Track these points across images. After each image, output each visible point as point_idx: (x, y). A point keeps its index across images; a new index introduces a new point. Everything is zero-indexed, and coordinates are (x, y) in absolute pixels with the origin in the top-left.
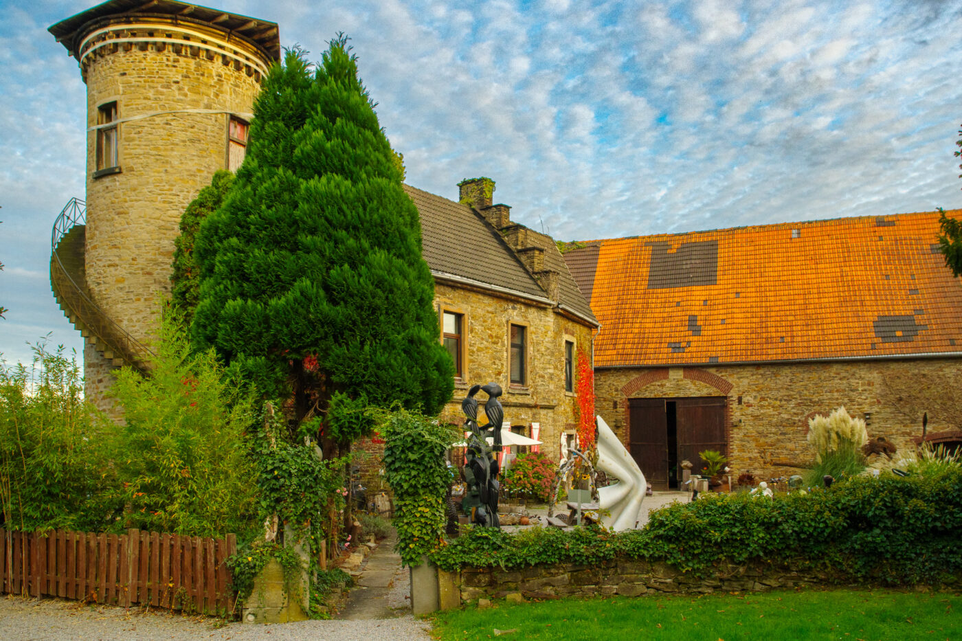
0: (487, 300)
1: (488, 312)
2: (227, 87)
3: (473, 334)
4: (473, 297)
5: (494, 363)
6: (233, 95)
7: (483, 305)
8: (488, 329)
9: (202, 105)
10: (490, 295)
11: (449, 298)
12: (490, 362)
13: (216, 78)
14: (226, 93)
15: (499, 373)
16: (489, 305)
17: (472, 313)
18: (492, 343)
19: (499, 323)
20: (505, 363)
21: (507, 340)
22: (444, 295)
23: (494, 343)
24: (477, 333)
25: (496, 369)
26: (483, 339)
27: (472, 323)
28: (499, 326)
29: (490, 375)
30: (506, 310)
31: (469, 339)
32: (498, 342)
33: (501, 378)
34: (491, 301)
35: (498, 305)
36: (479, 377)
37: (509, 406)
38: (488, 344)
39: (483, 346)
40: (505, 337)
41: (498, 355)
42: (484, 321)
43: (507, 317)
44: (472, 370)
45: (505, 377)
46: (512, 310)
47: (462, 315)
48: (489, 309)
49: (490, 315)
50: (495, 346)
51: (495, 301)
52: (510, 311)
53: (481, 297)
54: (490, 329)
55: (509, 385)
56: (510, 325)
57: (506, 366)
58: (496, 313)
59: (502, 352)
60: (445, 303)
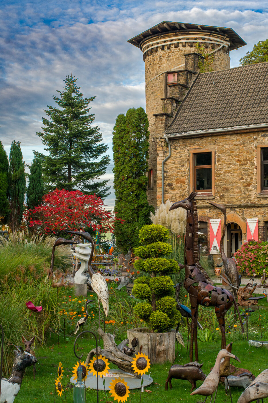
0: (234, 138)
1: (235, 145)
2: (164, 60)
3: (220, 163)
4: (220, 139)
5: (242, 179)
6: (167, 62)
7: (230, 142)
8: (235, 156)
9: (155, 75)
10: (237, 134)
11: (198, 145)
12: (238, 178)
13: (159, 59)
14: (164, 63)
15: (249, 185)
16: (237, 140)
17: (219, 150)
18: (240, 165)
19: (247, 150)
20: (254, 177)
21: (257, 160)
22: (194, 144)
23: (242, 165)
24: (224, 162)
25: (244, 182)
26: (230, 164)
27: (219, 156)
28: (247, 152)
29: (238, 187)
30: (256, 139)
31: (215, 166)
32: (247, 163)
33: (250, 188)
34: (238, 137)
35: (247, 138)
36: (227, 190)
37: (258, 207)
38: (236, 167)
39: (230, 169)
40: (255, 159)
41: (247, 172)
42: (232, 152)
43: (257, 144)
44: (220, 186)
45: (255, 187)
46: (262, 138)
47: (210, 153)
48: (237, 143)
49: (237, 147)
50: (244, 167)
51: (243, 135)
52: (260, 139)
53: (228, 137)
54: (238, 156)
55: (259, 192)
56: (259, 149)
57: (256, 179)
58: (244, 144)
59: (252, 169)
60: (195, 149)
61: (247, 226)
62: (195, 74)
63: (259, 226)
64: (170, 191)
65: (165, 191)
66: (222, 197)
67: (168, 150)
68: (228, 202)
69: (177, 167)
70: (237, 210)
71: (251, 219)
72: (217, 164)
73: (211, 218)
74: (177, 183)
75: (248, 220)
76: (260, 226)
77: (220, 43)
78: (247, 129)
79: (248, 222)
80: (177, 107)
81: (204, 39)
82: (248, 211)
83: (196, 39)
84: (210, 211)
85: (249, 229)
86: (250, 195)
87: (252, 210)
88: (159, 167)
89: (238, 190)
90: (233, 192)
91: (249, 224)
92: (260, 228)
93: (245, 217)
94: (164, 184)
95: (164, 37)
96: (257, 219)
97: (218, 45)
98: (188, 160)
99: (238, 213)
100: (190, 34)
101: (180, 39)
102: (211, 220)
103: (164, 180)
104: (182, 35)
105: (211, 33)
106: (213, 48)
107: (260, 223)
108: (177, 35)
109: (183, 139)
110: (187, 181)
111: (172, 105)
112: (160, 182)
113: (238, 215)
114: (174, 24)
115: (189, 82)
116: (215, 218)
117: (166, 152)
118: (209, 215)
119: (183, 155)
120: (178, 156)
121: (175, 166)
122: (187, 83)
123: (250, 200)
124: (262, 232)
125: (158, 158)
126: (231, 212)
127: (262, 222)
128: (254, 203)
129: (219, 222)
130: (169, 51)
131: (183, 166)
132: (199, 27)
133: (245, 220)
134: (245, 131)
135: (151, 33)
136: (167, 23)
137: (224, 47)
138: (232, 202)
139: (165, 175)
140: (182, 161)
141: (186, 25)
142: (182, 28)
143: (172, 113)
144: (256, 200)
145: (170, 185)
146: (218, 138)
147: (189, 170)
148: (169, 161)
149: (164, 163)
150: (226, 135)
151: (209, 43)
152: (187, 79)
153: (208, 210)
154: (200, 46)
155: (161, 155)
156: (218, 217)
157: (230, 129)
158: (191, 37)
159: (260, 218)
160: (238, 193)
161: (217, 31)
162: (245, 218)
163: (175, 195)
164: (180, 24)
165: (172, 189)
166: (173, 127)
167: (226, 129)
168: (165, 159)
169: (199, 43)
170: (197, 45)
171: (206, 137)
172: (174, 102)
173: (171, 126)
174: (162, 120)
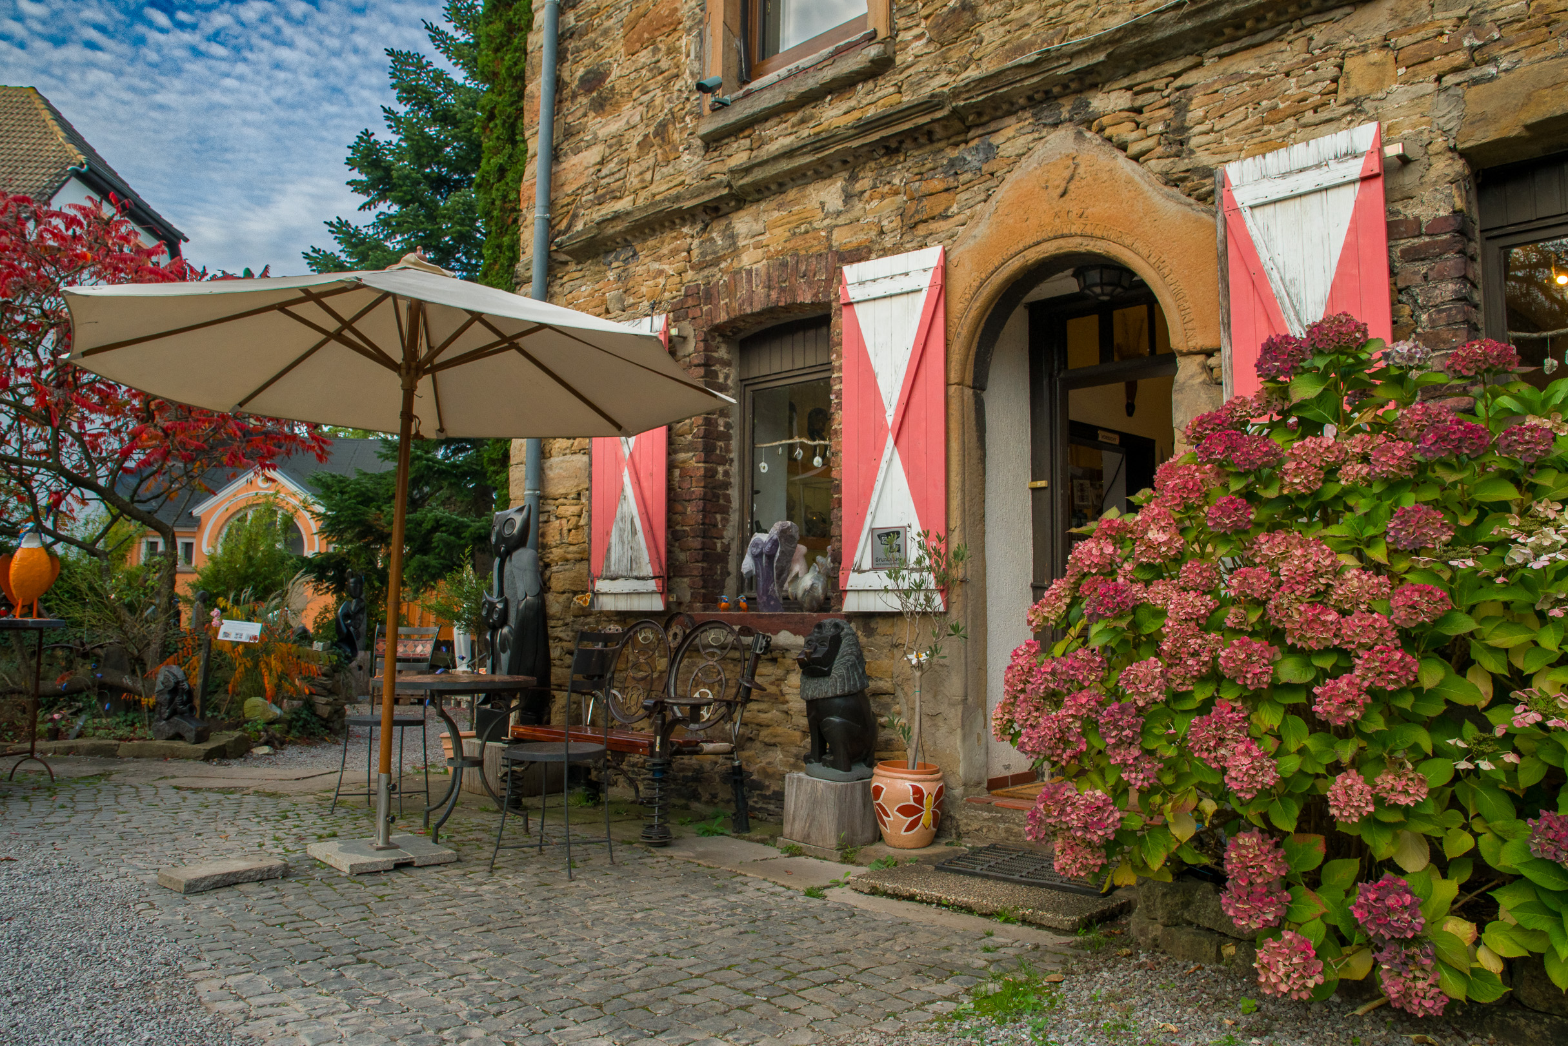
61: (1229, 250)
63: (1394, 229)
64: (594, 123)
65: (561, 144)
66: (959, 19)
68: (1015, 53)
70: (1112, 102)
71: (1275, 161)
73: (857, 253)
74: (634, 45)
75: (1241, 175)
76: (1415, 227)
79: (1243, 196)
82: (1238, 78)
84: (848, 197)
85: (1257, 279)
87: (1289, 50)
91: (1255, 225)
92: (1412, 255)
93: (1204, 158)
94: (560, 86)
96: (1365, 139)
99: (1125, 132)
102: (851, 272)
103: (562, 56)
107: (1409, 179)
113: (1121, 161)
116: (897, 249)
118: (841, 235)
124: (1448, 289)
126: (1040, 150)
127: (1445, 167)
129: (924, 281)
133: (1207, 186)
145: (594, 80)
153: (830, 195)
156: (922, 230)
159: (1415, 110)
162: (1208, 173)
165: (603, 103)
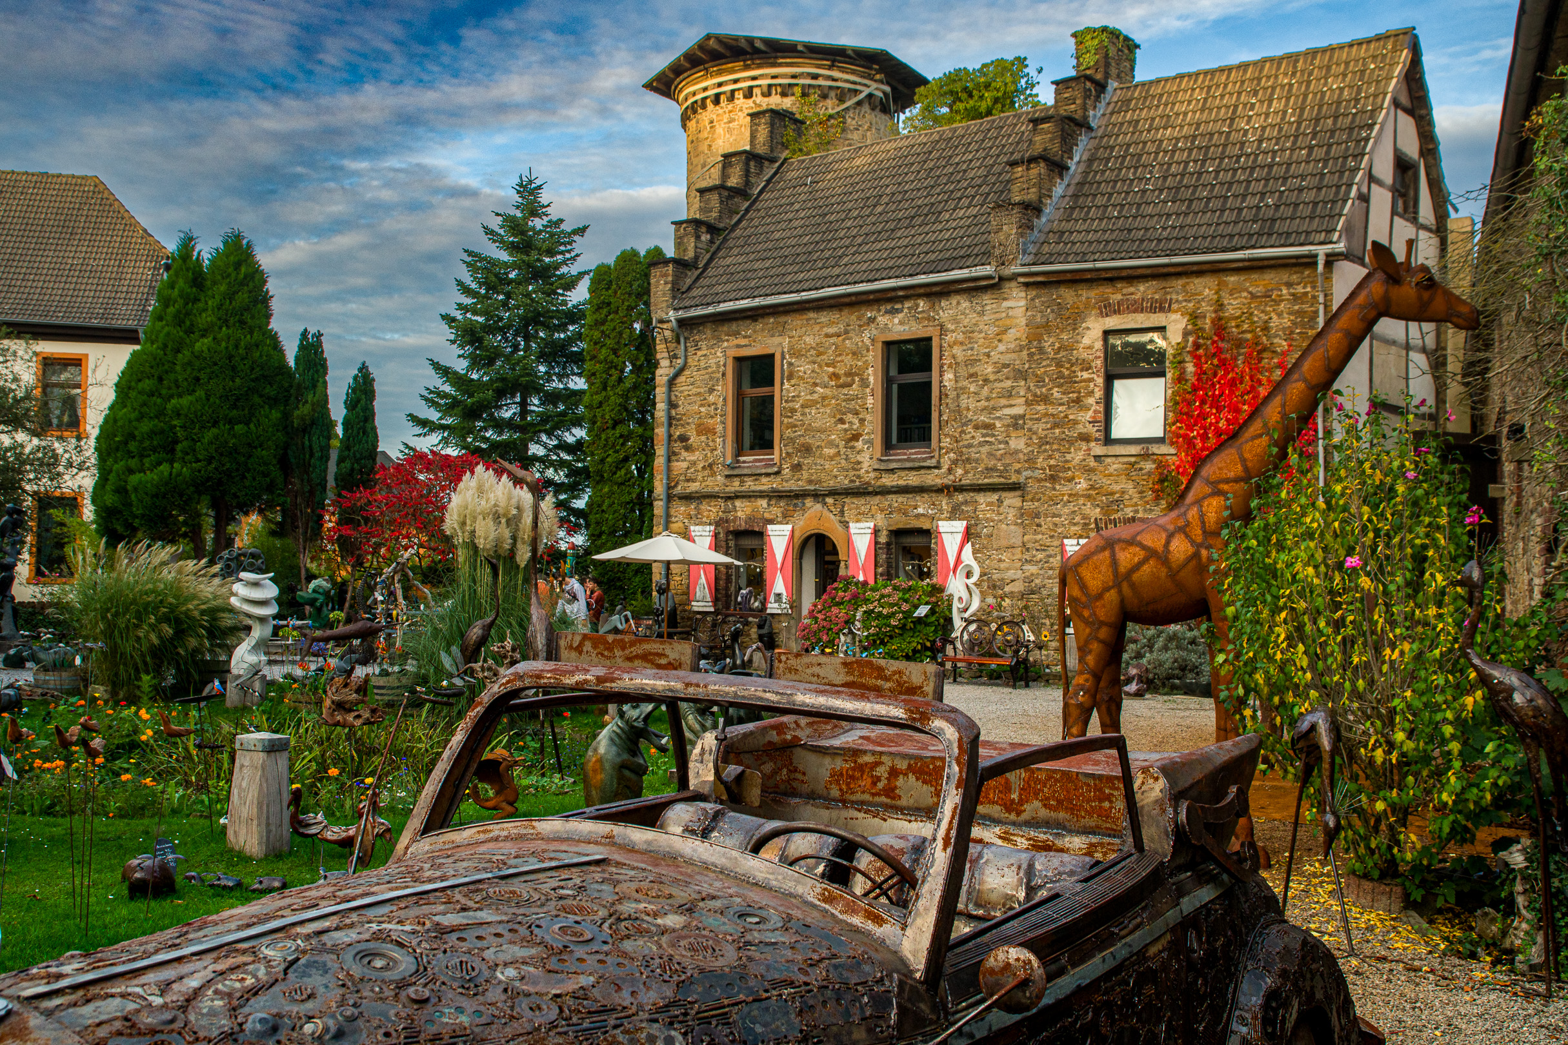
0: (824, 317)
1: (827, 336)
2: (720, 130)
3: (793, 382)
4: (793, 321)
5: (842, 421)
7: (817, 328)
8: (828, 365)
10: (831, 307)
12: (833, 420)
13: (709, 128)
15: (856, 437)
16: (831, 323)
17: (791, 348)
18: (838, 386)
19: (854, 348)
20: (869, 417)
21: (875, 374)
22: (736, 334)
23: (843, 386)
24: (802, 378)
25: (846, 430)
26: (815, 384)
27: (790, 364)
28: (854, 354)
29: (831, 444)
30: (872, 320)
31: (784, 391)
32: (853, 382)
33: (859, 444)
34: (834, 315)
35: (854, 317)
36: (807, 450)
37: (876, 493)
38: (828, 392)
39: (816, 396)
40: (870, 370)
41: (852, 405)
42: (820, 354)
43: (874, 332)
44: (792, 440)
45: (870, 442)
46: (887, 317)
47: (772, 356)
48: (831, 330)
49: (832, 340)
50: (845, 391)
51: (846, 312)
52: (882, 320)
53: (811, 315)
54: (832, 364)
55: (878, 455)
56: (880, 345)
57: (871, 422)
58: (846, 332)
59: (864, 398)
60: (738, 346)
61: (849, 541)
62: (772, 160)
63: (876, 543)
64: (684, 454)
65: (671, 456)
66: (797, 467)
67: (681, 351)
68: (810, 482)
69: (699, 394)
70: (830, 500)
71: (858, 525)
72: (786, 386)
73: (771, 522)
74: (699, 433)
75: (851, 525)
76: (880, 543)
77: (858, 87)
78: (849, 295)
79: (852, 531)
80: (712, 242)
81: (815, 77)
82: (854, 503)
83: (794, 77)
84: (769, 505)
85: (854, 549)
86: (859, 463)
87: (862, 501)
88: (660, 393)
89: (832, 451)
90: (821, 456)
91: (854, 537)
92: (879, 549)
93: (847, 519)
94: (670, 436)
95: (720, 73)
96: (872, 525)
97: (856, 92)
98: (724, 375)
99: (832, 509)
100: (780, 65)
101: (754, 78)
102: (770, 527)
103: (670, 425)
104: (759, 66)
105: (834, 61)
106: (841, 99)
107: (880, 534)
108: (747, 68)
109: (714, 322)
110: (719, 428)
111: (698, 237)
112: (660, 432)
113: (831, 515)
114: (736, 39)
115: (753, 180)
116: (780, 523)
117: (675, 357)
118: (767, 515)
119: (712, 361)
120: (702, 364)
121: (695, 391)
122: (747, 183)
123: (859, 477)
124: (884, 556)
125: (659, 372)
126: (814, 508)
127: (885, 533)
128: (868, 483)
129: (787, 533)
130: (730, 107)
131: (711, 391)
132: (800, 48)
133: (846, 525)
134: (847, 300)
135: (688, 65)
136: (719, 39)
137: (870, 96)
138: (820, 482)
139: (673, 412)
140: (711, 378)
141: (768, 42)
142: (757, 51)
143: (696, 258)
144: (872, 475)
145: (683, 439)
146: (788, 319)
147: (725, 399)
148: (681, 379)
149: (671, 382)
150: (808, 309)
151: (830, 88)
152: (747, 173)
153: (764, 503)
154: (804, 95)
155: (664, 363)
156: (787, 520)
157: (813, 294)
158: (783, 72)
159: (881, 520)
160: (831, 458)
161: (849, 57)
162: (847, 523)
163: (694, 463)
164: (750, 40)
165: (688, 449)
166: (695, 292)
167: (805, 295)
168: (672, 372)
169: (803, 86)
170: (798, 91)
171: (763, 316)
172: (704, 229)
173: (689, 289)
174: (666, 275)
